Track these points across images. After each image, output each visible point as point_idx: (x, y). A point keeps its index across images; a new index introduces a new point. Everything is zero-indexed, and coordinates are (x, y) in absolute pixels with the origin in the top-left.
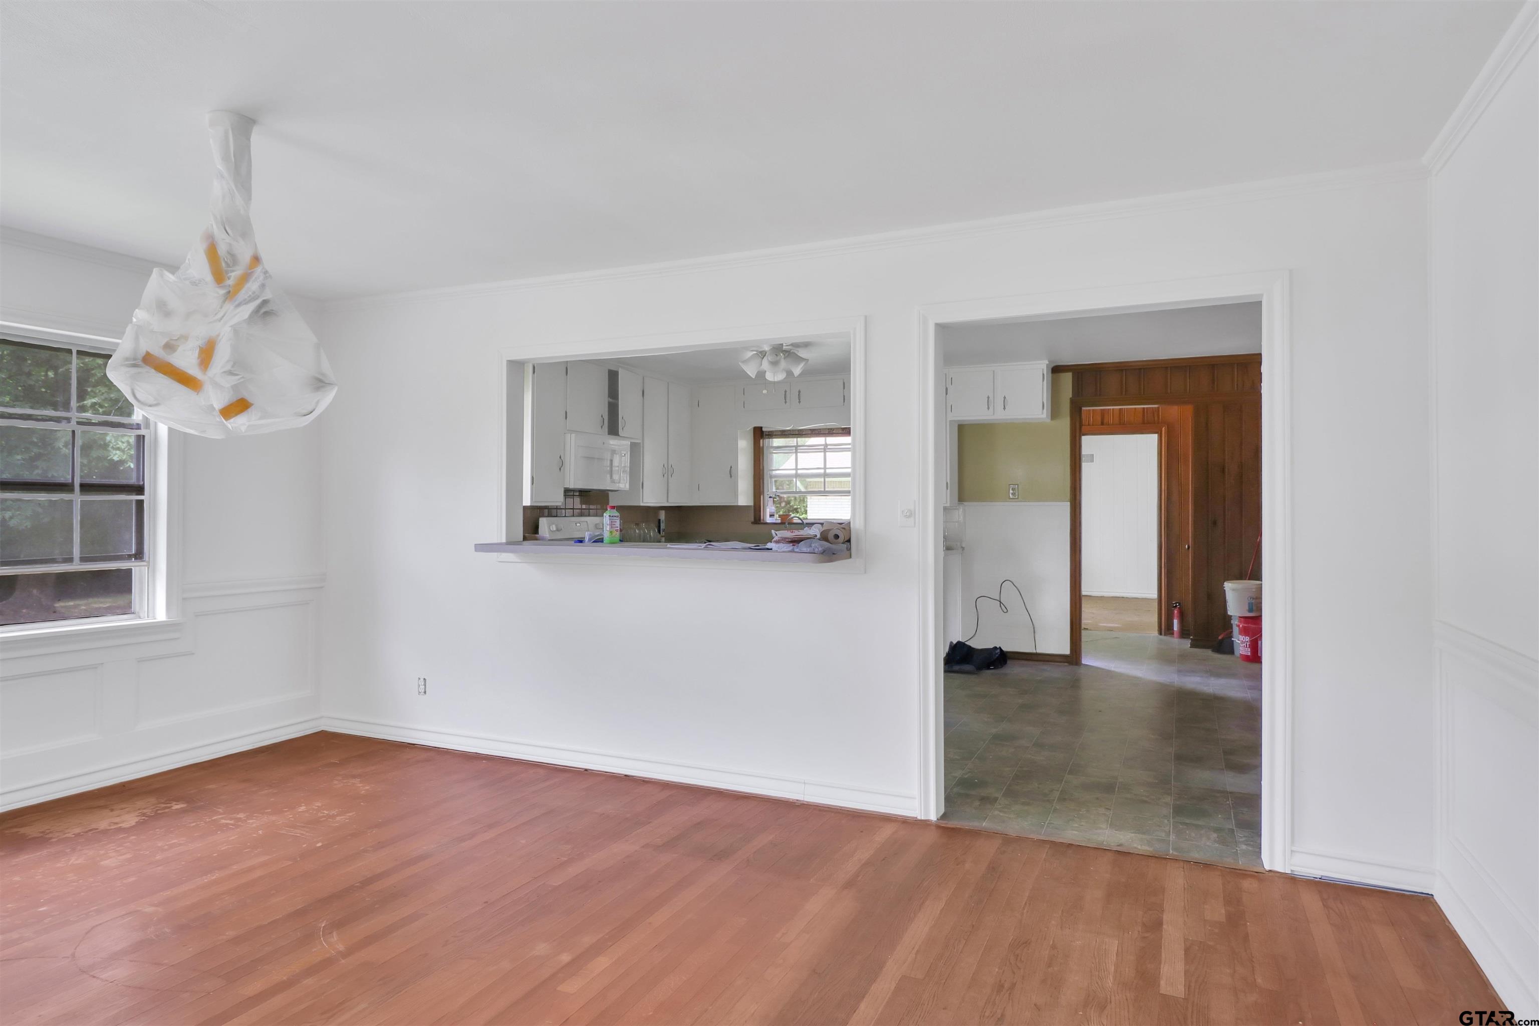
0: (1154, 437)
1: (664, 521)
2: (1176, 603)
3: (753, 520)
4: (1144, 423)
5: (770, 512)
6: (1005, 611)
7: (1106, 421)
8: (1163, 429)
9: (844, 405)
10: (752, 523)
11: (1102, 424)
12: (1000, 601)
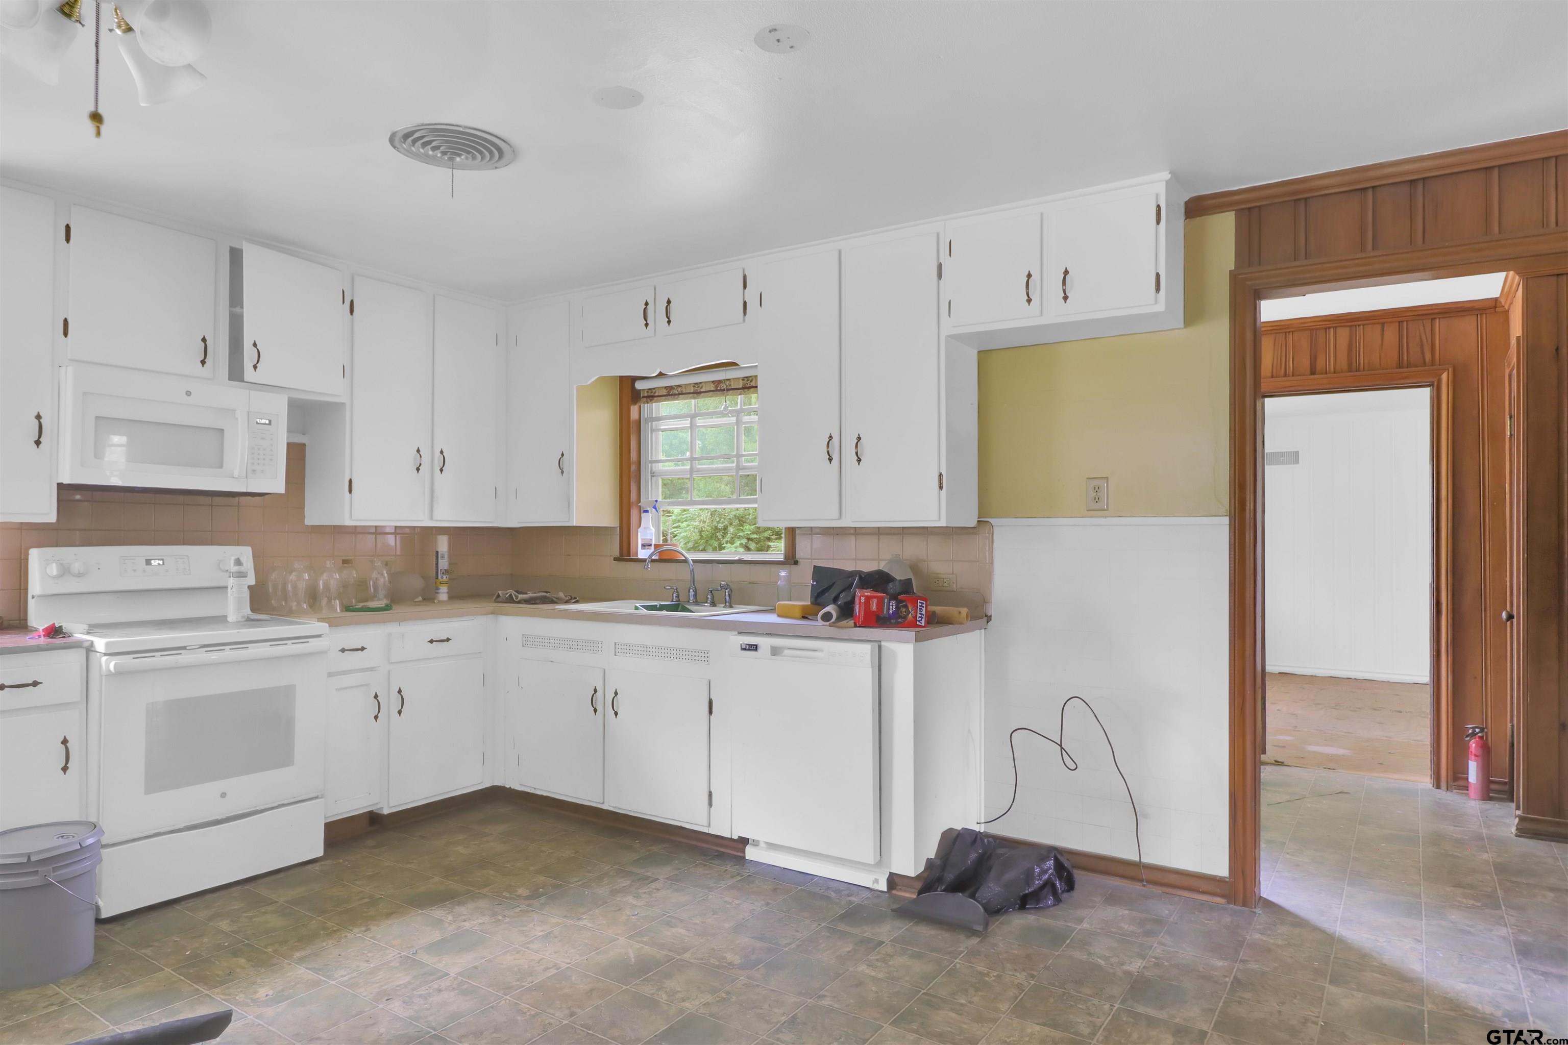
0: (1423, 395)
1: (446, 556)
2: (1474, 728)
3: (617, 554)
4: (1400, 366)
5: (642, 540)
6: (1073, 766)
7: (1320, 364)
8: (1444, 376)
9: (744, 321)
10: (615, 559)
11: (1313, 372)
12: (1061, 746)
